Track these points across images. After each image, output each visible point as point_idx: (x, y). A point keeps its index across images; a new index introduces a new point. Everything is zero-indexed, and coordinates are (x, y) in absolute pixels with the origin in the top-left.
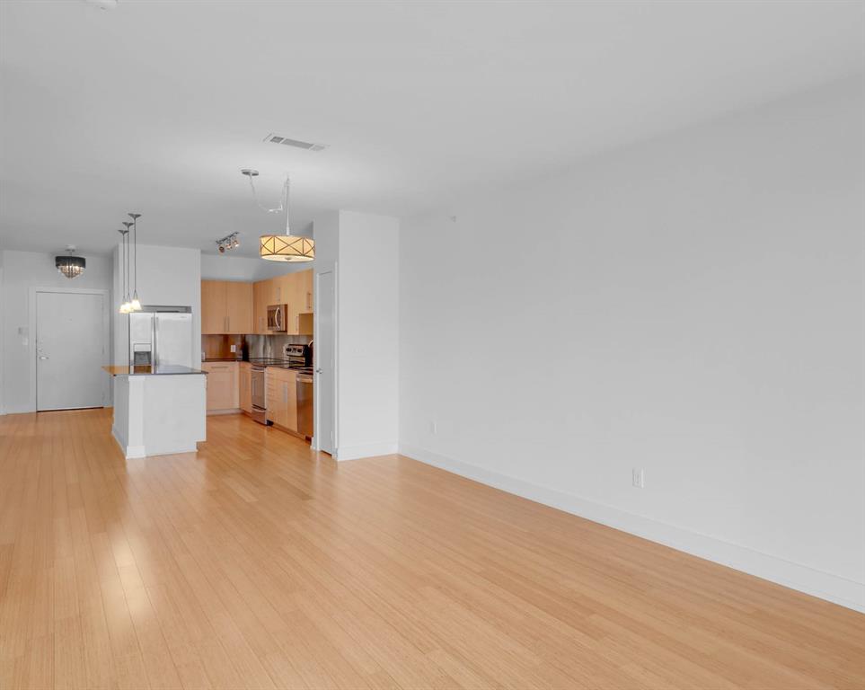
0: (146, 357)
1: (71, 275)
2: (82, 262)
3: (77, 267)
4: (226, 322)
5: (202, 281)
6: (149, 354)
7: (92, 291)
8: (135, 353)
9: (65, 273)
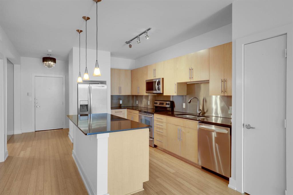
0: (86, 107)
1: (49, 66)
2: (54, 60)
3: (52, 63)
4: (120, 88)
5: (111, 69)
6: (87, 106)
7: (58, 76)
8: (81, 105)
9: (47, 66)
